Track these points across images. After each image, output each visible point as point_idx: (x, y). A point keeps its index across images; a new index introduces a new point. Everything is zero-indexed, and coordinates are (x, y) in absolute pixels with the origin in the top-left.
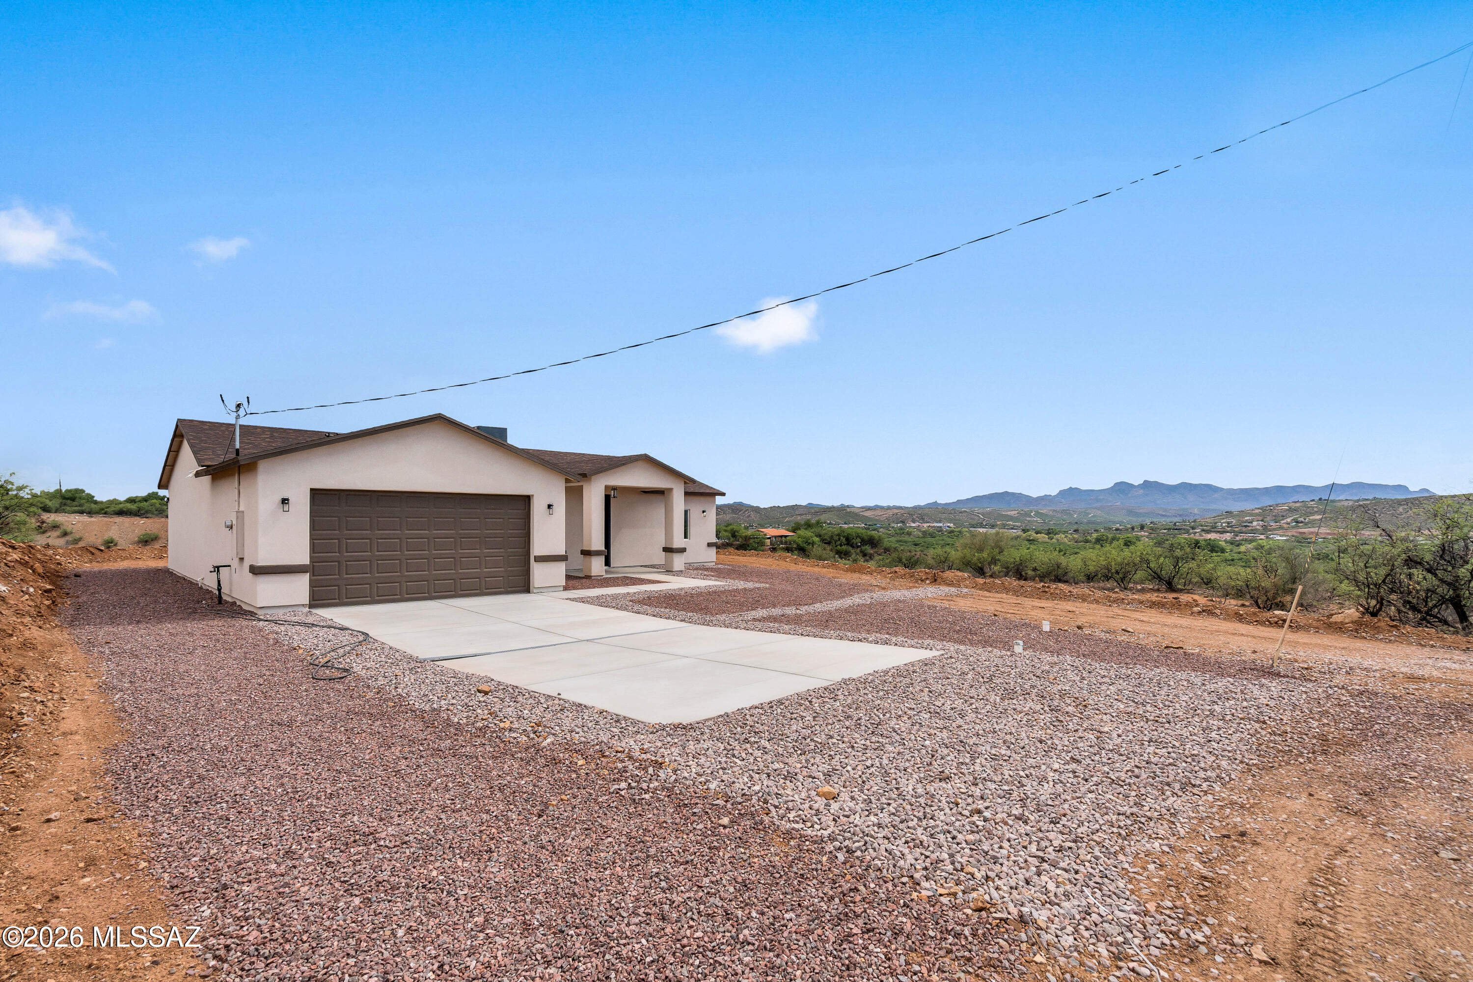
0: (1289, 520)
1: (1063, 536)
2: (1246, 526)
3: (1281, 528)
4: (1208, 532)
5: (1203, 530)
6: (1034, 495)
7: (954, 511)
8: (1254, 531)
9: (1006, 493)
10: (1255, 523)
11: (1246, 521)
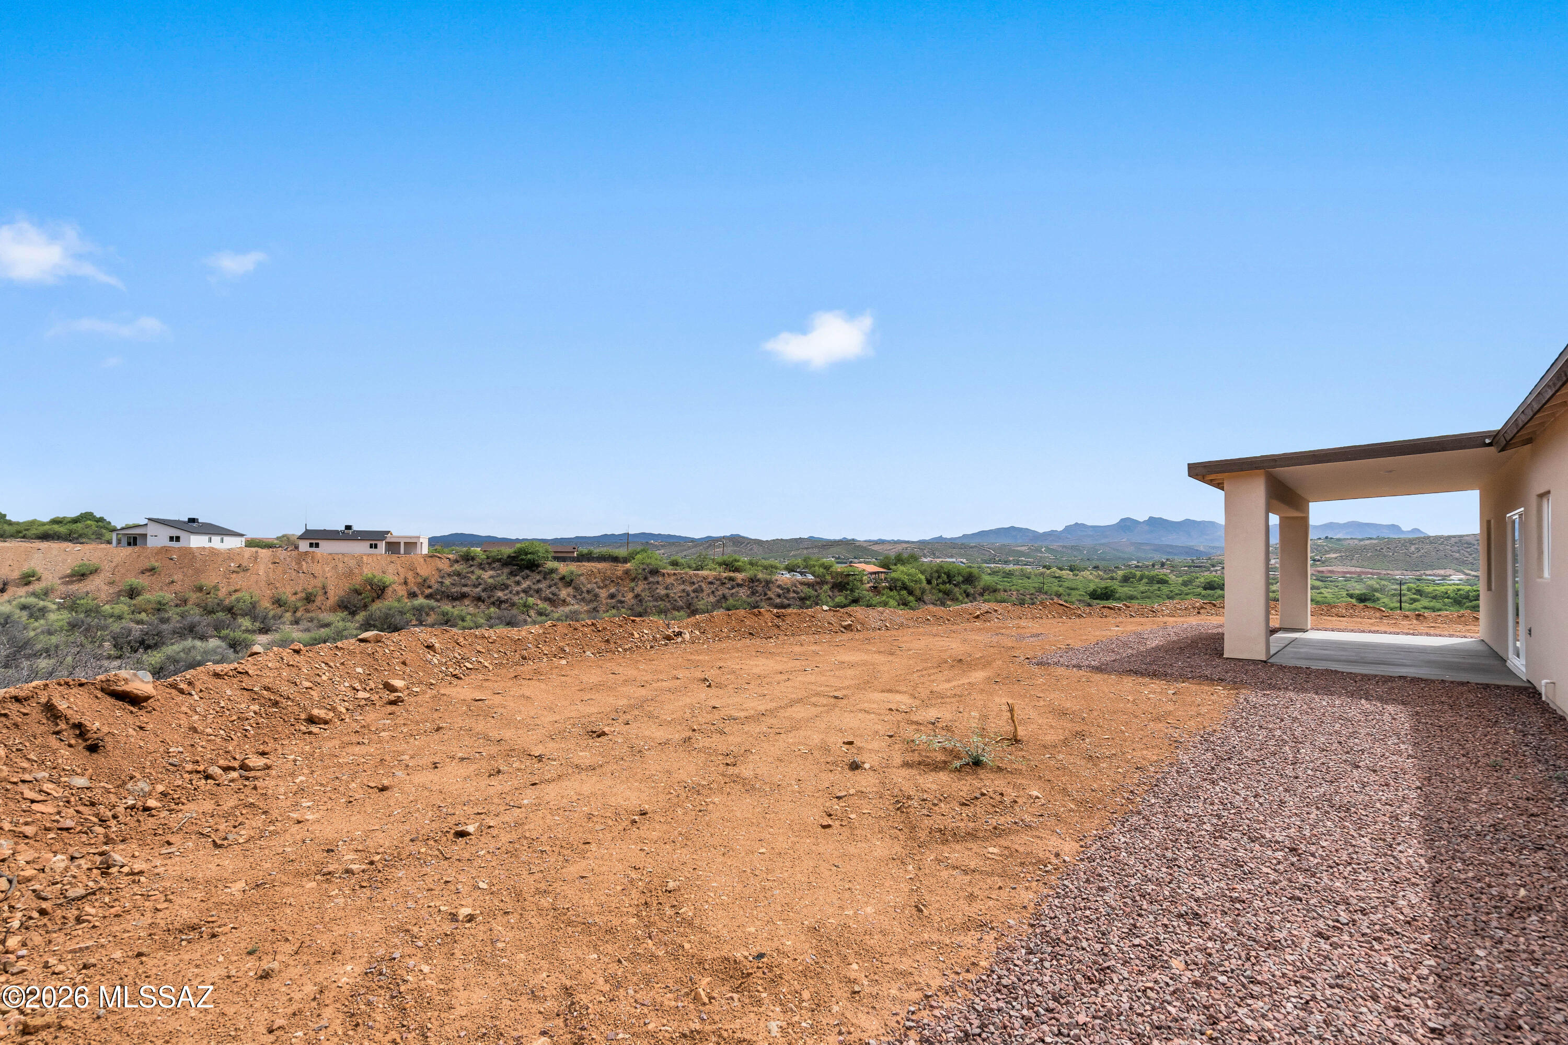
6: (1041, 531)
7: (963, 547)
9: (1013, 528)
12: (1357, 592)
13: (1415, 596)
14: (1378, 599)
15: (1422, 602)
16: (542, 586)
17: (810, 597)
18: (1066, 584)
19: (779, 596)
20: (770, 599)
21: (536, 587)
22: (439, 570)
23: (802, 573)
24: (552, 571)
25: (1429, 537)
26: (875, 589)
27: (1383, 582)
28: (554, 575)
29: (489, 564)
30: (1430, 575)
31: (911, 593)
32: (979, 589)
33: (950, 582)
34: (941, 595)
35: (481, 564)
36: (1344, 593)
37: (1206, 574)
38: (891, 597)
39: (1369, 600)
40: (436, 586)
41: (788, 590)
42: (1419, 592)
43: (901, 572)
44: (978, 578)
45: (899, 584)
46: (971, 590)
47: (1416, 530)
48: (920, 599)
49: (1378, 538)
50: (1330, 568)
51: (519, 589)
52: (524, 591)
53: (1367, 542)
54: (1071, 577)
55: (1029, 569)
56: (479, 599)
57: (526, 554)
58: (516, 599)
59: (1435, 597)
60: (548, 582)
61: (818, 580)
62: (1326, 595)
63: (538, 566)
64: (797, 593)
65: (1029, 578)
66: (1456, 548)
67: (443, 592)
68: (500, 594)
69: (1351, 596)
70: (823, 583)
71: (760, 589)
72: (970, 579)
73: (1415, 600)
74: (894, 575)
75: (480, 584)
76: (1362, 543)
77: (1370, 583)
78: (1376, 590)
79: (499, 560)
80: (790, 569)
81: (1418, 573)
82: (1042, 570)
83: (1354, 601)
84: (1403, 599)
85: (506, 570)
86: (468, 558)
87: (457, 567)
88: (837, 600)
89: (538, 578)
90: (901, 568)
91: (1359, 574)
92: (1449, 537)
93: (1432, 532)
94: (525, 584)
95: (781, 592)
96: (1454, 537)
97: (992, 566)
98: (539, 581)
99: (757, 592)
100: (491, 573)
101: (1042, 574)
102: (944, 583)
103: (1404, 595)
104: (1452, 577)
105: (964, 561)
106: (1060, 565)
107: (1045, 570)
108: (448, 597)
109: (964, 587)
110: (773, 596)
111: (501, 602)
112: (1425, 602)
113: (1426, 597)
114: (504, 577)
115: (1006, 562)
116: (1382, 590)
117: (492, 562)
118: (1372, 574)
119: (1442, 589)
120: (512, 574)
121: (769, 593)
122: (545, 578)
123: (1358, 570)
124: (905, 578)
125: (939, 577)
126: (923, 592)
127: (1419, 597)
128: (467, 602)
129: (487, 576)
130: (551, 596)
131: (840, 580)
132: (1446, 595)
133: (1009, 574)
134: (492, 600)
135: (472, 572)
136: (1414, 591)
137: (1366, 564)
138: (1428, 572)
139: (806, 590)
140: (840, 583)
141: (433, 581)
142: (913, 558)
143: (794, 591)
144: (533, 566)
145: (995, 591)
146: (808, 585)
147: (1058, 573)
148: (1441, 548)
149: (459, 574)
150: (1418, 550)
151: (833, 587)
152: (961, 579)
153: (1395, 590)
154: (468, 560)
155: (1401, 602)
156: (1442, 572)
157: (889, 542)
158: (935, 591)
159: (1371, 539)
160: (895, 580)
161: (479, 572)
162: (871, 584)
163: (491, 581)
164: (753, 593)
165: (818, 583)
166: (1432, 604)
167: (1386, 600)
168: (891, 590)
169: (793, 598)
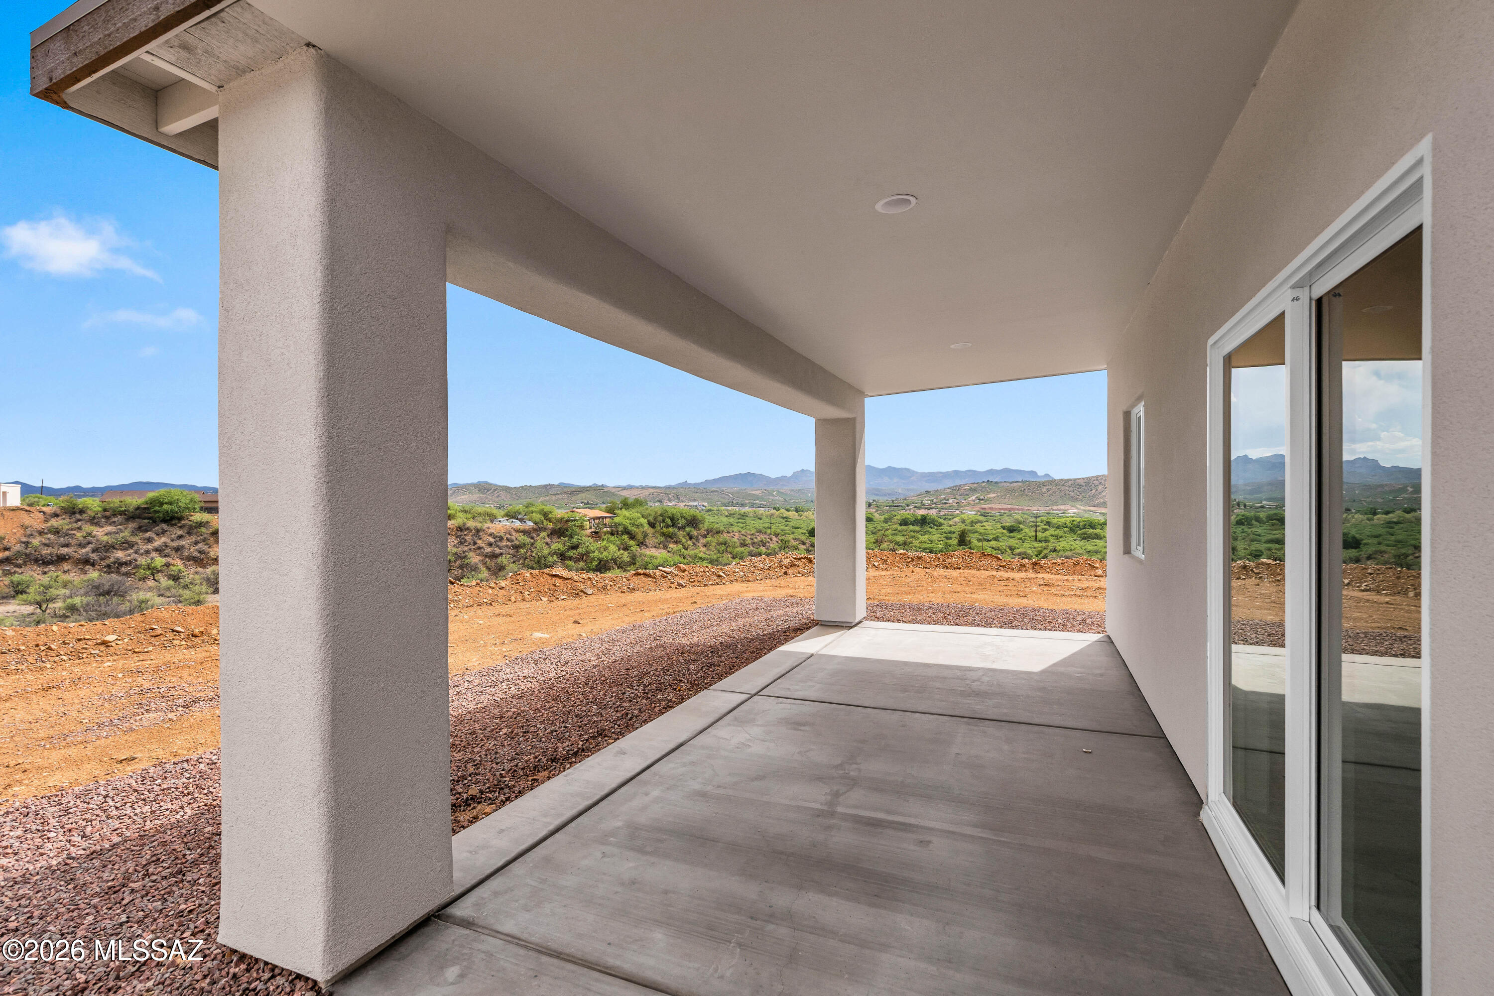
0: (974, 497)
1: (811, 513)
2: (945, 503)
3: (969, 504)
4: (919, 508)
5: (915, 507)
6: (773, 476)
7: (705, 491)
8: (951, 507)
9: (749, 474)
10: (951, 501)
11: (944, 499)
12: (1008, 524)
13: (1045, 527)
14: (1022, 530)
15: (1050, 531)
16: (186, 542)
17: (525, 545)
18: (791, 524)
19: (490, 545)
20: (480, 548)
21: (175, 544)
22: (24, 527)
23: (521, 520)
24: (200, 524)
25: (1055, 480)
26: (596, 535)
27: (1025, 516)
28: (203, 530)
29: (107, 518)
30: (1056, 510)
31: (632, 537)
32: (703, 531)
33: (673, 525)
34: (663, 539)
35: (94, 518)
36: (999, 526)
37: (903, 512)
38: (612, 542)
39: (1015, 530)
40: (17, 547)
41: (501, 539)
42: (1048, 523)
43: (624, 517)
44: (702, 521)
45: (621, 528)
46: (695, 533)
47: (1047, 475)
48: (642, 543)
49: (1022, 481)
50: (990, 506)
51: (149, 547)
52: (157, 550)
53: (1015, 484)
54: (797, 517)
55: (761, 511)
56: (87, 562)
57: (161, 504)
58: (143, 561)
59: (1058, 527)
60: (194, 538)
61: (536, 527)
62: (987, 527)
63: (180, 519)
64: (512, 541)
65: (760, 519)
66: (1071, 489)
67: (27, 555)
68: (120, 554)
69: (1004, 528)
70: (539, 529)
71: (469, 538)
72: (693, 522)
73: (1045, 530)
74: (616, 520)
75: (89, 543)
76: (1012, 485)
77: (1017, 517)
78: (1020, 523)
79: (122, 513)
80: (511, 516)
81: (1048, 508)
82: (772, 511)
83: (1005, 531)
84: (1038, 529)
85: (132, 525)
86: (73, 511)
87: (54, 522)
88: (554, 547)
89: (179, 533)
90: (625, 512)
91: (1010, 510)
92: (1068, 480)
93: (1057, 476)
94: (159, 542)
95: (492, 540)
96: (1071, 480)
97: (730, 508)
98: (180, 537)
99: (466, 541)
100: (109, 528)
101: (772, 515)
102: (667, 526)
103: (1039, 526)
104: (1069, 511)
105: (705, 504)
106: (788, 507)
107: (775, 511)
108: (36, 561)
109: (688, 529)
110: (483, 545)
111: (121, 564)
112: (1052, 531)
113: (1053, 527)
114: (127, 533)
115: (743, 505)
116: (1024, 522)
117: (109, 515)
118: (1018, 510)
119: (1063, 520)
120: (140, 529)
121: (479, 542)
122: (189, 533)
123: (1009, 506)
124: (627, 523)
125: (663, 521)
126: (645, 535)
127: (1048, 527)
128: (66, 566)
129: (102, 533)
130: (197, 554)
131: (560, 526)
132: (1065, 525)
133: (744, 516)
134: (107, 562)
135: (79, 528)
136: (1045, 522)
137: (1014, 502)
138: (1054, 508)
139: (522, 538)
140: (560, 529)
141: (13, 541)
142: (638, 503)
143: (508, 539)
144: (172, 519)
145: (718, 532)
146: (525, 532)
147: (786, 514)
148: (1062, 488)
149: (56, 532)
150: (1048, 490)
151: (551, 534)
152: (684, 521)
153: (1033, 522)
154: (74, 513)
155: (1036, 532)
156: (1062, 507)
157: (637, 487)
158: (658, 535)
159: (1017, 482)
160: (617, 525)
161: (88, 528)
162: (593, 530)
163: (105, 538)
164: (461, 543)
165: (535, 530)
166: (1056, 533)
167: (1027, 530)
168: (612, 534)
169: (507, 546)
